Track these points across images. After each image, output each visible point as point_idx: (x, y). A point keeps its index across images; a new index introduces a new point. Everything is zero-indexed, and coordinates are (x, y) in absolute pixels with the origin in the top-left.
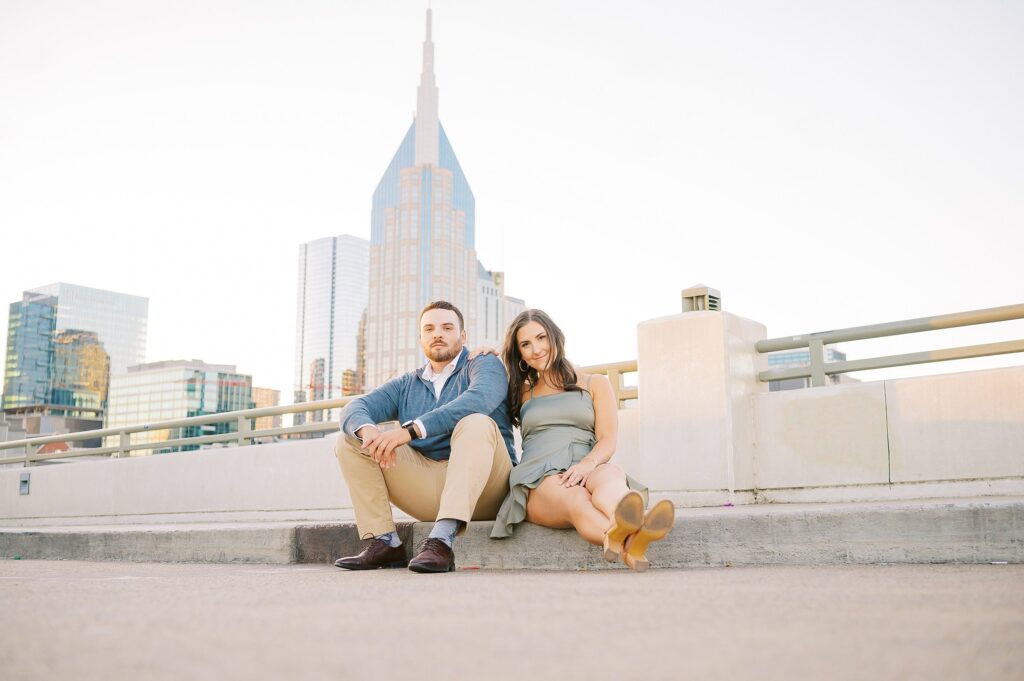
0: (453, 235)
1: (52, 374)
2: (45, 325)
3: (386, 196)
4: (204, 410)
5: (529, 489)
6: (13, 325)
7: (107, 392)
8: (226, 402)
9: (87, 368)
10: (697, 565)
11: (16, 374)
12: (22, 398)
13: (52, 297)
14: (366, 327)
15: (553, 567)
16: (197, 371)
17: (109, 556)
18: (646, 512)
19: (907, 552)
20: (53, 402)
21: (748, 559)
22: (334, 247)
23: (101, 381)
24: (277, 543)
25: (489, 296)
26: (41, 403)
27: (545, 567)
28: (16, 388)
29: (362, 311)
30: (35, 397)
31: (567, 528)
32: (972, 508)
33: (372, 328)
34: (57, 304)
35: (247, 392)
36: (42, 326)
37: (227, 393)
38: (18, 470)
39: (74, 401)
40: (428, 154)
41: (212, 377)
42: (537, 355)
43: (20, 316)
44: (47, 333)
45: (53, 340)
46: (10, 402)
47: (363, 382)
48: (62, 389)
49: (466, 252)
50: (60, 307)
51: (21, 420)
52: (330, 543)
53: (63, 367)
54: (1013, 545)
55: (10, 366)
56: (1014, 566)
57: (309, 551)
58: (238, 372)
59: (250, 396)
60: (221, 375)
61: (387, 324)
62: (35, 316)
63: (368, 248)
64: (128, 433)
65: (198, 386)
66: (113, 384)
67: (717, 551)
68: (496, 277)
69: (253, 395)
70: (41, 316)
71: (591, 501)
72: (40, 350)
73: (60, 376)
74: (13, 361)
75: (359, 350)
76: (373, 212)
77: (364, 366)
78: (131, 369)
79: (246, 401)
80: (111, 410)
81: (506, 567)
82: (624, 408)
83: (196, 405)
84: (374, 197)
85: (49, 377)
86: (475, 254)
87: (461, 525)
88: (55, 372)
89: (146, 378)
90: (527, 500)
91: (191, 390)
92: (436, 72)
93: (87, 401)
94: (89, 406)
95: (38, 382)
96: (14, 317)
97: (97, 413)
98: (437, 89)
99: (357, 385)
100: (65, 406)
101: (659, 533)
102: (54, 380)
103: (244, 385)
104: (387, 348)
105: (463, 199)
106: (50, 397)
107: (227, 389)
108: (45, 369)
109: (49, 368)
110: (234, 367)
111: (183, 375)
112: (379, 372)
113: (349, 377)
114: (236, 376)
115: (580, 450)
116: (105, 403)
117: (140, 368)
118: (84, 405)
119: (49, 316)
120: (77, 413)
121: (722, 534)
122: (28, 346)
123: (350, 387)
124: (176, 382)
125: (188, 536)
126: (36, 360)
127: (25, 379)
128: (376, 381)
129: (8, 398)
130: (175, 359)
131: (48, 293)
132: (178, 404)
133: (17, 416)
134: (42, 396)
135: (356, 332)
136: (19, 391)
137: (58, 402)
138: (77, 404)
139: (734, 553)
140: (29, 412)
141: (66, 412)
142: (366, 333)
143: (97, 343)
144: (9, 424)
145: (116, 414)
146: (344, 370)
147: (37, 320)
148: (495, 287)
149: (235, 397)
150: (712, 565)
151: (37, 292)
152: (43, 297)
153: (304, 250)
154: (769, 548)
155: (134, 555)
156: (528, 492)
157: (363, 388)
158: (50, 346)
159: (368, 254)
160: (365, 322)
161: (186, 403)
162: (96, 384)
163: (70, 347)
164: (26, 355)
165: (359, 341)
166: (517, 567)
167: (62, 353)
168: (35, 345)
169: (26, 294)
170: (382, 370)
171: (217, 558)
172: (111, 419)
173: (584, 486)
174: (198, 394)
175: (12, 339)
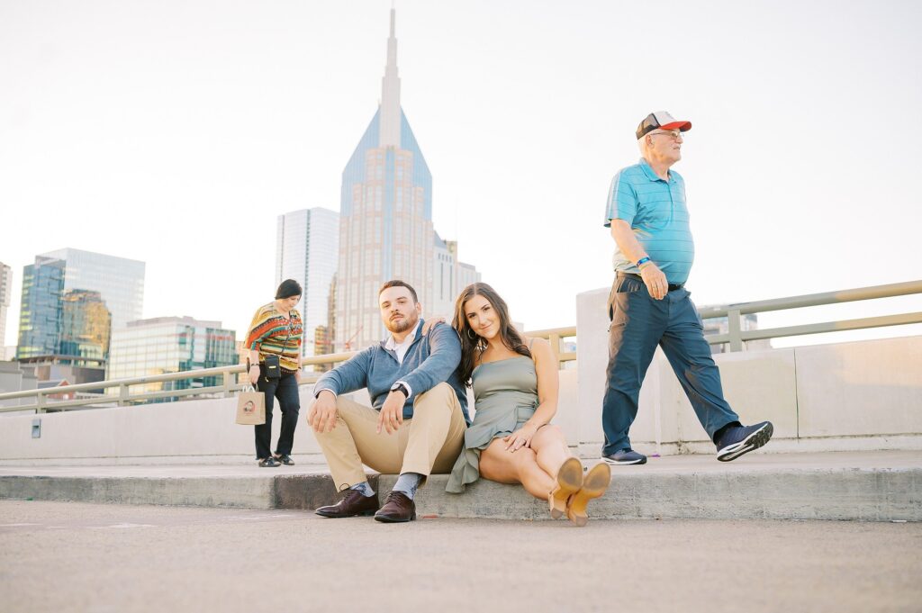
0: (413, 208)
1: (61, 329)
2: (55, 285)
3: (354, 174)
4: (194, 360)
5: (481, 451)
6: (27, 285)
7: (109, 344)
8: (213, 354)
9: (91, 323)
10: (630, 517)
11: (29, 328)
12: (35, 349)
13: (61, 261)
14: (336, 288)
15: (503, 516)
16: (188, 327)
17: (110, 499)
18: (585, 474)
19: (817, 510)
20: (61, 353)
21: (675, 513)
22: (309, 218)
23: (103, 334)
24: (258, 491)
25: (444, 262)
26: (51, 353)
27: (494, 516)
28: (29, 340)
29: (332, 275)
30: (46, 348)
31: (515, 483)
32: (875, 472)
33: (341, 289)
34: (65, 266)
35: (231, 345)
36: (52, 286)
37: (213, 346)
38: (31, 417)
39: (80, 352)
40: (390, 137)
41: (201, 332)
42: (483, 325)
43: (32, 277)
44: (56, 292)
45: (62, 299)
46: (24, 353)
47: (333, 337)
48: (69, 341)
49: (424, 223)
50: (68, 269)
51: (34, 369)
52: (305, 491)
53: (70, 322)
54: (911, 506)
55: (24, 320)
56: (912, 525)
57: (286, 498)
58: (224, 327)
59: (234, 348)
60: (209, 330)
61: (355, 286)
62: (46, 277)
63: (338, 219)
64: (127, 385)
65: (188, 339)
66: (114, 337)
67: (648, 507)
68: (450, 246)
69: (237, 347)
70: (51, 278)
71: (536, 461)
72: (50, 307)
73: (67, 330)
74: (26, 317)
75: (329, 309)
76: (343, 187)
77: (334, 323)
78: (130, 324)
79: (230, 354)
80: (112, 360)
81: (461, 516)
82: (564, 369)
83: (186, 356)
84: (344, 174)
85: (58, 331)
86: (432, 226)
87: (422, 478)
88: (63, 326)
89: (142, 332)
90: (479, 460)
91: (182, 343)
92: (398, 65)
93: (91, 352)
94: (93, 356)
95: (48, 335)
96: (27, 278)
97: (100, 363)
98: (399, 80)
99: (328, 339)
100: (73, 356)
101: (597, 492)
102: (62, 334)
103: (228, 339)
104: (354, 307)
105: (421, 177)
106: (58, 348)
107: (214, 342)
108: (54, 324)
109: (58, 323)
110: (220, 323)
111: (176, 329)
112: (347, 328)
113: (321, 333)
114: (222, 331)
115: (524, 413)
116: (107, 354)
117: (138, 323)
118: (89, 356)
119: (58, 278)
120: (83, 363)
121: (653, 491)
122: (40, 303)
123: (322, 342)
124: (168, 336)
125: (180, 483)
126: (47, 316)
127: (37, 332)
128: (345, 336)
129: (22, 349)
130: (169, 316)
131: (57, 257)
132: (171, 355)
133: (30, 365)
134: (52, 347)
135: (326, 293)
136: (32, 343)
137: (66, 353)
138: (83, 355)
139: (663, 508)
140: (40, 361)
141: (73, 362)
142: (336, 293)
143: (100, 301)
144: (23, 372)
145: (117, 364)
146: (317, 326)
147: (47, 281)
148: (449, 255)
149: (221, 349)
150: (643, 518)
151: (47, 256)
152: (53, 261)
153: (281, 221)
154: (695, 503)
155: (132, 498)
156: (479, 452)
157: (333, 342)
158: (59, 303)
159: (338, 224)
160: (335, 283)
161: (178, 354)
162: (99, 337)
163: (77, 305)
164: (38, 311)
165: (330, 301)
166: (470, 516)
167: (70, 309)
168: (46, 303)
169: (37, 257)
170: (350, 326)
171: (205, 503)
172: (112, 368)
173: (530, 447)
174: (188, 347)
175: (26, 298)
